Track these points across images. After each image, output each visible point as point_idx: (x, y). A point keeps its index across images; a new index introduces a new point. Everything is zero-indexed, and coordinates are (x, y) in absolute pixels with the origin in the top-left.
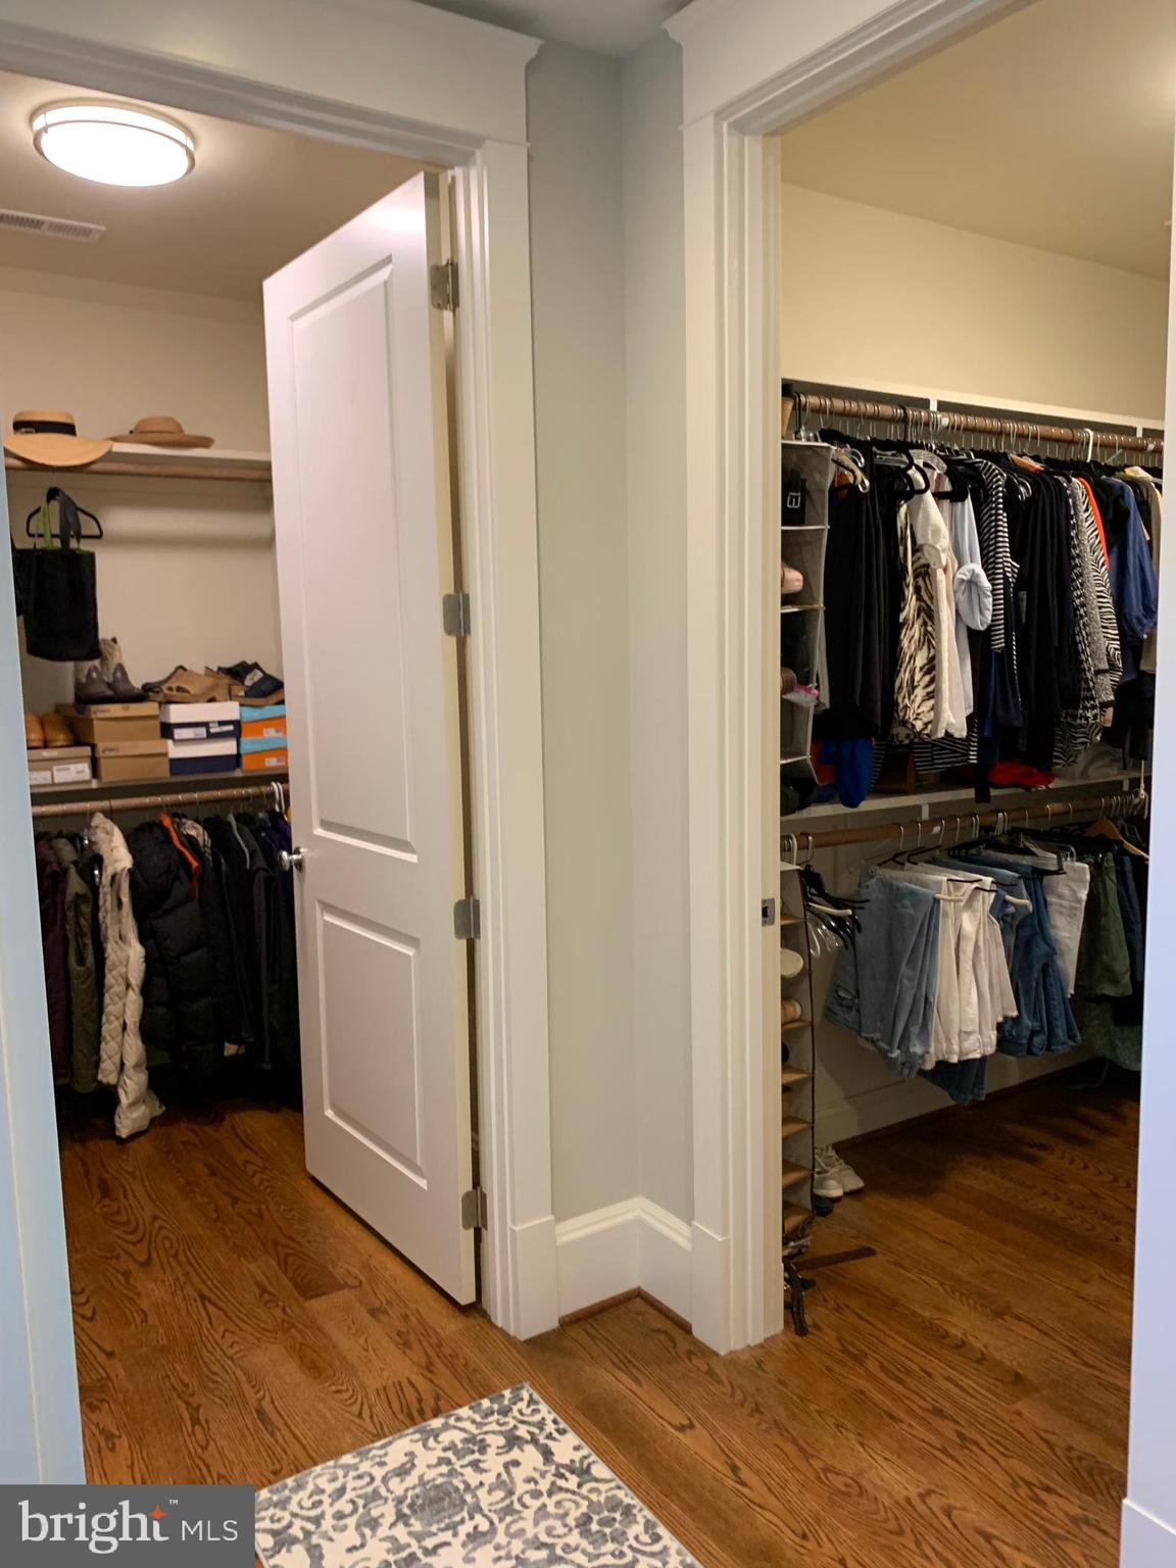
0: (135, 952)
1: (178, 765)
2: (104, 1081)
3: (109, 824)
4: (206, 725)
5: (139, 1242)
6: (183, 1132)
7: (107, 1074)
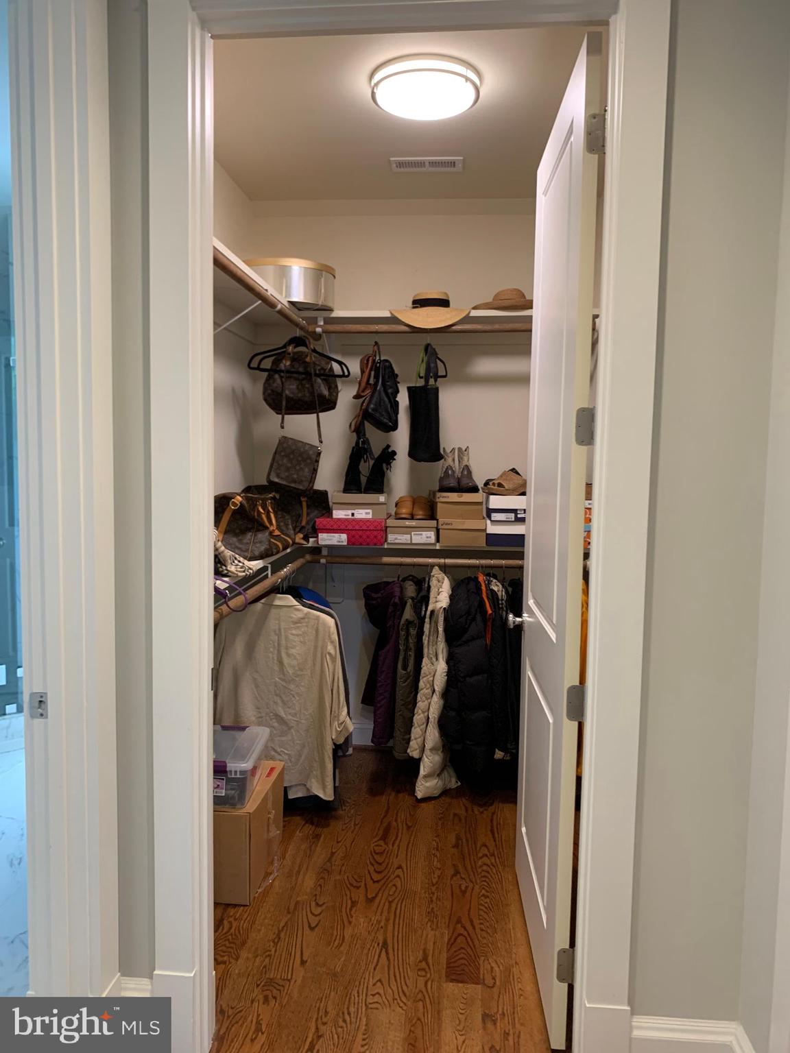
0: (442, 666)
1: (492, 539)
2: (410, 754)
3: (441, 575)
4: (514, 511)
5: (378, 882)
6: (460, 807)
7: (413, 752)
